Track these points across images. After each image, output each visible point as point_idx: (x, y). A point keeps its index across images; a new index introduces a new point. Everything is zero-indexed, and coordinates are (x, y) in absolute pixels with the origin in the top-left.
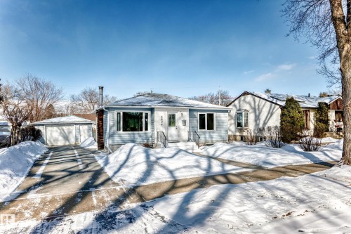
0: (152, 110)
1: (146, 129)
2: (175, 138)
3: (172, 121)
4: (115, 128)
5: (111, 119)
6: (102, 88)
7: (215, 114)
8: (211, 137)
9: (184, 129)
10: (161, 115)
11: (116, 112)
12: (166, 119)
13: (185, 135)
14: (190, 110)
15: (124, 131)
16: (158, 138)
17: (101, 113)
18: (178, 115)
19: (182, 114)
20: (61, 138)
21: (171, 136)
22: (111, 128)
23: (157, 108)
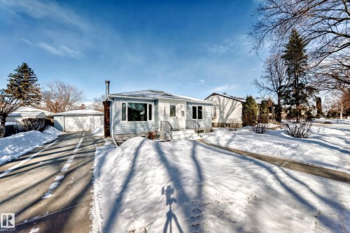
0: (156, 101)
1: (150, 119)
2: (175, 126)
3: (173, 111)
4: (121, 118)
5: (116, 107)
6: (109, 82)
7: (203, 107)
10: (164, 107)
11: (121, 102)
12: (168, 112)
14: (187, 103)
15: (129, 120)
16: (161, 127)
17: (107, 104)
18: (178, 106)
19: (181, 106)
20: (76, 126)
22: (116, 116)
23: (161, 99)
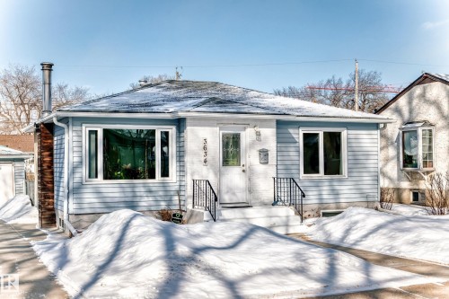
0: (180, 123)
1: (165, 173)
2: (241, 197)
3: (231, 150)
4: (84, 171)
5: (73, 146)
6: (51, 66)
7: (345, 134)
8: (335, 193)
9: (266, 174)
10: (203, 138)
11: (86, 129)
12: (216, 148)
13: (266, 189)
14: (279, 123)
15: (106, 177)
16: (194, 196)
17: (47, 131)
18: (247, 136)
19: (258, 134)
21: (231, 191)
22: (73, 171)
23: (194, 118)
